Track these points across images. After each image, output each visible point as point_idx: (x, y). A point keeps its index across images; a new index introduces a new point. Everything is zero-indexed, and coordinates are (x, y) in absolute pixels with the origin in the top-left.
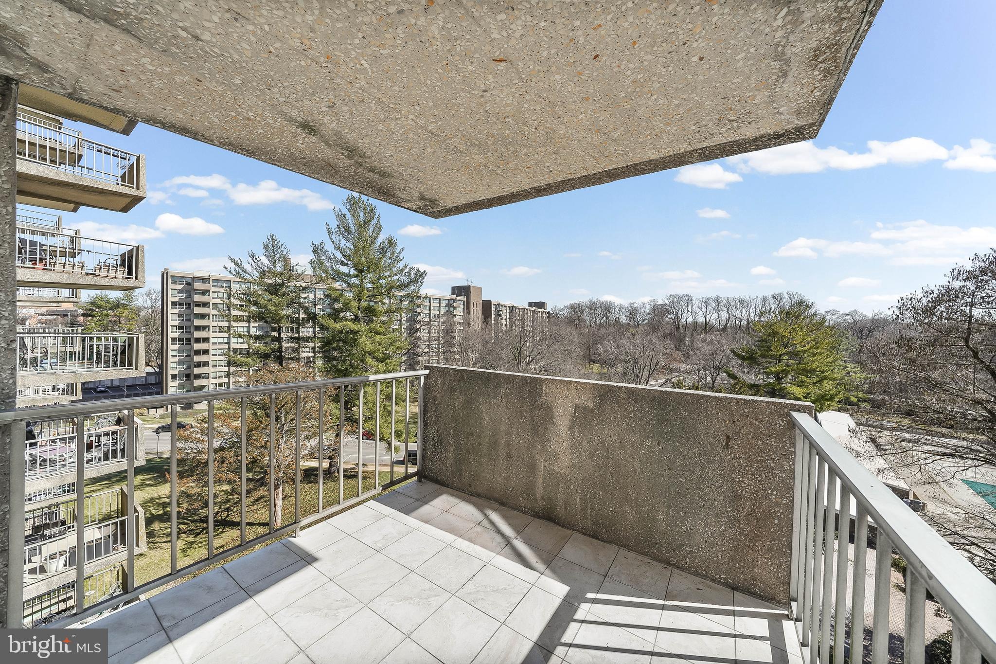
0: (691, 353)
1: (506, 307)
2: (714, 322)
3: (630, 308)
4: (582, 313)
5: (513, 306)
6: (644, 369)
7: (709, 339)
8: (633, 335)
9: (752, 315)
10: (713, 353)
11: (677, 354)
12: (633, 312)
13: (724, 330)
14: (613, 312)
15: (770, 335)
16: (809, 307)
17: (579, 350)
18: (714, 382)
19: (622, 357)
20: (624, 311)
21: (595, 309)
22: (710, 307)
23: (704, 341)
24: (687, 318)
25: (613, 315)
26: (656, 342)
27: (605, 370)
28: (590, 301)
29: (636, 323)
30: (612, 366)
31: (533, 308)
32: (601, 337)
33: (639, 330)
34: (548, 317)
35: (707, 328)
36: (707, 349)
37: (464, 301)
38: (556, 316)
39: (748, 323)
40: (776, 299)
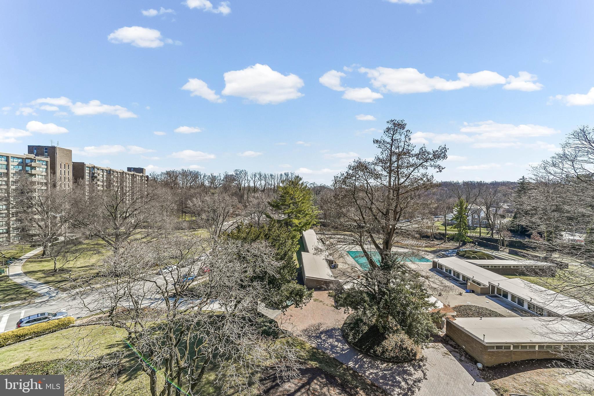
0: (247, 204)
1: (102, 170)
2: (259, 186)
3: (211, 176)
4: (176, 178)
5: (110, 170)
6: (220, 216)
7: (256, 196)
8: (213, 194)
9: (276, 183)
10: (259, 204)
11: (240, 205)
12: (213, 179)
13: (263, 191)
14: (199, 178)
15: (285, 194)
16: (301, 179)
17: (174, 205)
18: (259, 220)
19: (206, 209)
20: (207, 178)
21: (187, 176)
22: (256, 178)
23: (254, 197)
24: (244, 184)
25: (199, 181)
26: (227, 198)
27: (194, 218)
28: (183, 170)
29: (215, 186)
30: (199, 215)
31: (132, 173)
32: (191, 196)
33: (217, 191)
34: (147, 180)
35: (255, 190)
36: (255, 202)
37: (47, 162)
38: (155, 180)
39: (274, 187)
40: (286, 175)
